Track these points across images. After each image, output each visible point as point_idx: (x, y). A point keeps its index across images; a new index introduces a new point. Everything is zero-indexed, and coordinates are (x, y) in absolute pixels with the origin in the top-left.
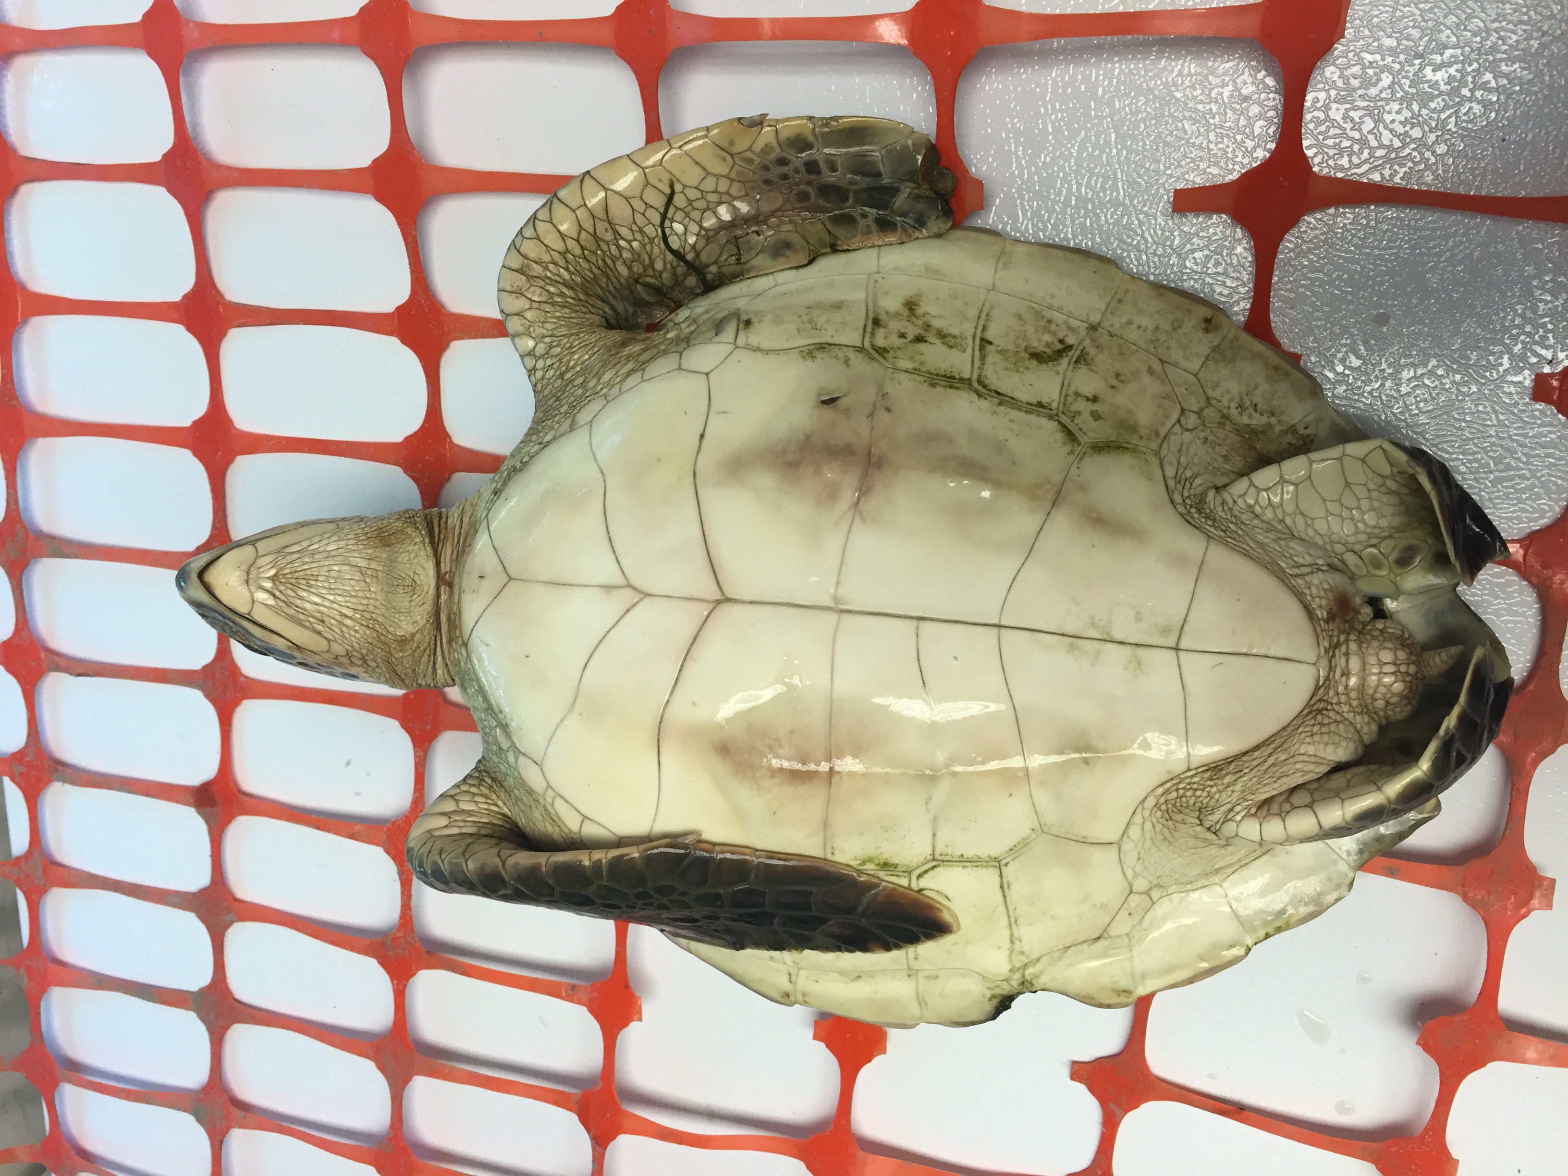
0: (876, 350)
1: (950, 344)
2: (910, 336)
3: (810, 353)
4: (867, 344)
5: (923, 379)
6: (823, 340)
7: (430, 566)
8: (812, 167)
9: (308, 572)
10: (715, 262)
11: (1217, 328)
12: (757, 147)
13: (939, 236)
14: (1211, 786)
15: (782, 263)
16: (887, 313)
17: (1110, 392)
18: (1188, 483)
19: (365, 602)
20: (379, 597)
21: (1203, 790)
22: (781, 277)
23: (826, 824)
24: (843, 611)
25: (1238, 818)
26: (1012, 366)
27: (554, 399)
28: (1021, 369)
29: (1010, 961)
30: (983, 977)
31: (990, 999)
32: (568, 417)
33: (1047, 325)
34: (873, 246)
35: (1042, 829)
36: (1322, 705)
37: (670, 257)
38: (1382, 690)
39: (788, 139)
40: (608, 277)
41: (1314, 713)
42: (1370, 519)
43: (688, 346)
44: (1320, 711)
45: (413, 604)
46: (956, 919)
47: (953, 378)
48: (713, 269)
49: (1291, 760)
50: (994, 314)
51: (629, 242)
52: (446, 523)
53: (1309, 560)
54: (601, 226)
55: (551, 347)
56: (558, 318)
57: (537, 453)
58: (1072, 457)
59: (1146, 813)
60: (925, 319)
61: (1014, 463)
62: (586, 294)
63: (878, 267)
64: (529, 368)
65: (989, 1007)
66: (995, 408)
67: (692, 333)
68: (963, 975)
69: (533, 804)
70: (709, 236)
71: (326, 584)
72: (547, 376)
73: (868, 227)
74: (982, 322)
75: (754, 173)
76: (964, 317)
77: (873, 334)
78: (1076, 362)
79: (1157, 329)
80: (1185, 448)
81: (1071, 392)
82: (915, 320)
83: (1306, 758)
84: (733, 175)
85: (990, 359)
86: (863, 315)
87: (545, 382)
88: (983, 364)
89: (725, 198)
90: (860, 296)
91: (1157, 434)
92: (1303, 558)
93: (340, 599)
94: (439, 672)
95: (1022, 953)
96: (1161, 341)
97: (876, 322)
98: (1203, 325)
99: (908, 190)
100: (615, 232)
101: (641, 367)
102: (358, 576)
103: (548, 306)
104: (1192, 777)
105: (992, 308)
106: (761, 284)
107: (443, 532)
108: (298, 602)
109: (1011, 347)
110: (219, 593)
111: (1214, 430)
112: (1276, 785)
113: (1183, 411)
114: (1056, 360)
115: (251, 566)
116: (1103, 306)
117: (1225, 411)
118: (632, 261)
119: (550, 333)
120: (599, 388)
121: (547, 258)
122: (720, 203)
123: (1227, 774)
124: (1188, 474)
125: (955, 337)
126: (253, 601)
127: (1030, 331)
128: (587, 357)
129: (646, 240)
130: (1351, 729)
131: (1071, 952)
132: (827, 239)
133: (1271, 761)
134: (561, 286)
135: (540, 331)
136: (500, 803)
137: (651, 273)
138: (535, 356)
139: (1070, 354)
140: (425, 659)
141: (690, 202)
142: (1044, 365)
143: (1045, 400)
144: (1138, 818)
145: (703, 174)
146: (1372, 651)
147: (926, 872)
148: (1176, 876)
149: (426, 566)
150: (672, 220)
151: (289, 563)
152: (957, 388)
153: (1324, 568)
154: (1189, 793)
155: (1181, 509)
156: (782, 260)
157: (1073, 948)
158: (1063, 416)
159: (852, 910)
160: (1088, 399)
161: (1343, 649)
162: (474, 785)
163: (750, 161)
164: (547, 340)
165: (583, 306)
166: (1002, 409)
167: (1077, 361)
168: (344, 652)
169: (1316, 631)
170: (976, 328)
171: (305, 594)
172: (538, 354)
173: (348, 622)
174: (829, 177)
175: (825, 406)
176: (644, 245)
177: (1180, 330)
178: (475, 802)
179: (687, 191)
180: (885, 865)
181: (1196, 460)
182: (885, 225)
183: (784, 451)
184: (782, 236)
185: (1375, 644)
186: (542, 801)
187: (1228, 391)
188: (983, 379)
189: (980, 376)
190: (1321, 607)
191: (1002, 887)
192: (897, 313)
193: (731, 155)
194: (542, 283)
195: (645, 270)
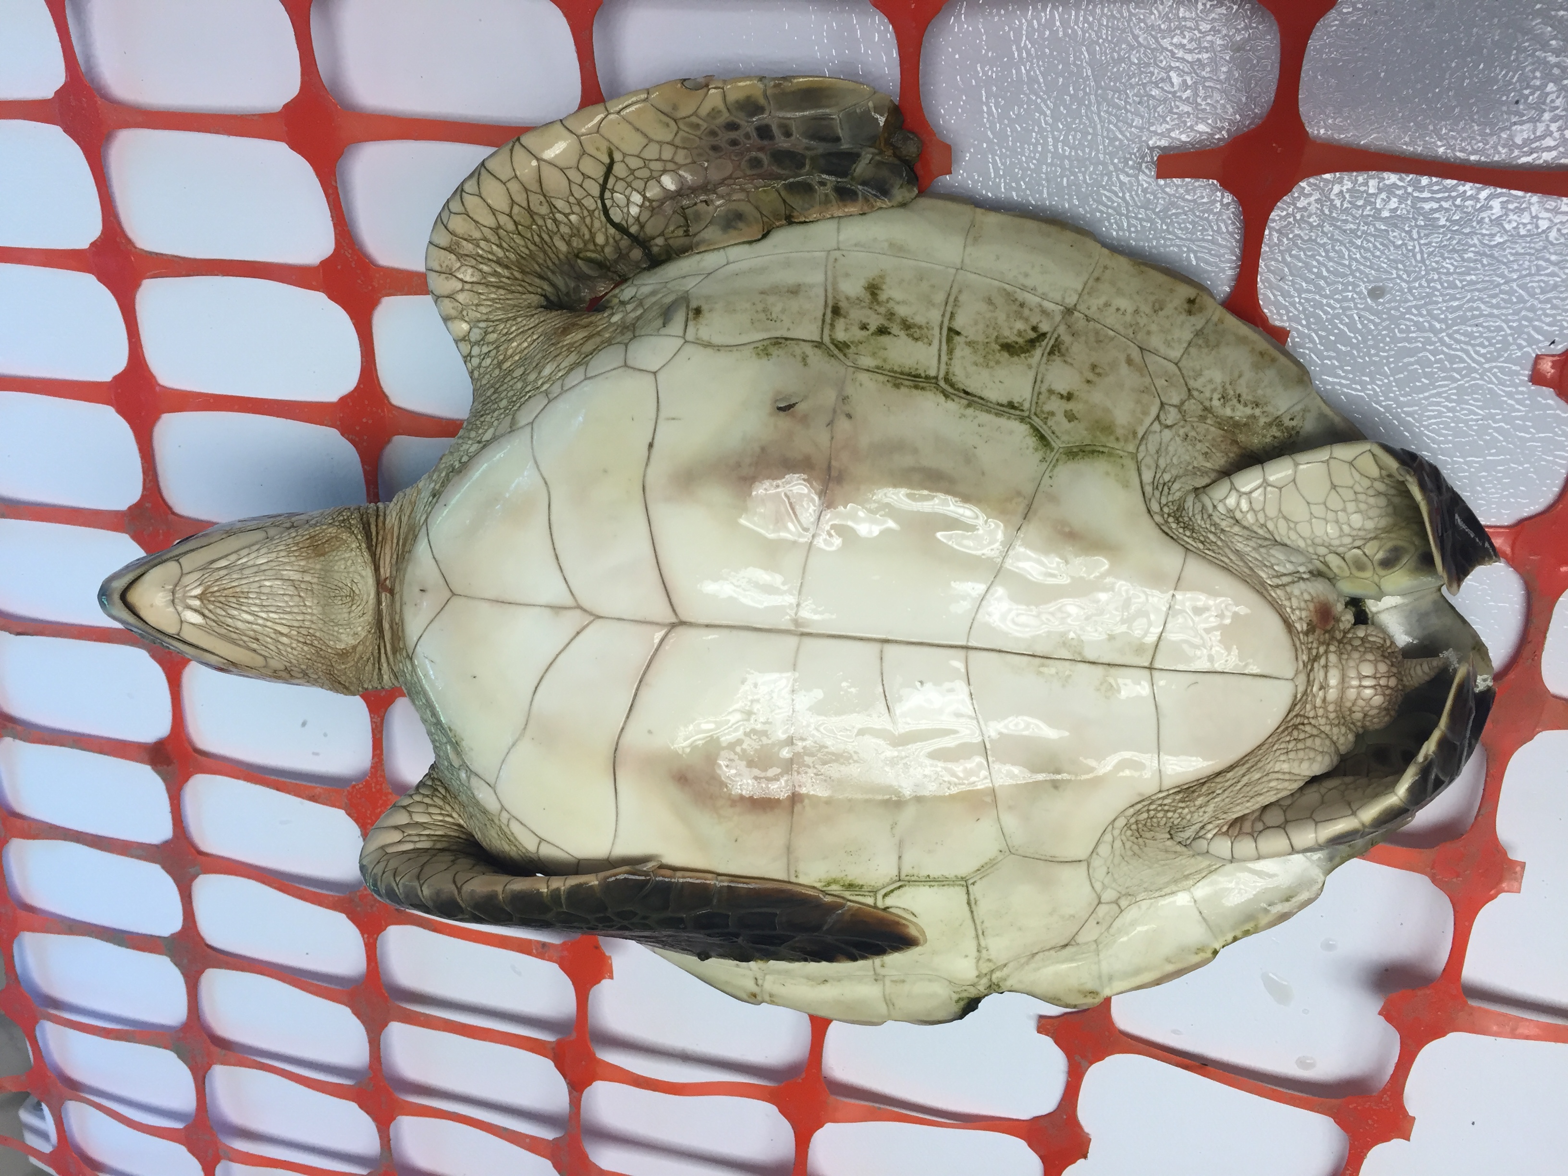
0: (836, 346)
1: (916, 336)
2: (873, 328)
3: (765, 349)
4: (826, 339)
5: (887, 378)
6: (778, 334)
7: (368, 573)
8: (764, 132)
9: (238, 590)
10: (662, 234)
11: (1201, 309)
12: (704, 110)
13: (903, 205)
14: (1183, 808)
15: (734, 236)
16: (848, 298)
17: (1086, 387)
18: (1166, 488)
19: (300, 618)
20: (315, 612)
21: (1174, 812)
22: (735, 252)
23: (789, 849)
24: (803, 634)
25: (1210, 836)
26: (982, 360)
27: (492, 390)
28: (992, 364)
29: (977, 968)
30: (950, 982)
31: (957, 1002)
32: (508, 415)
33: (1020, 309)
34: (833, 217)
35: (1009, 850)
36: (1298, 720)
37: (612, 231)
38: (1361, 703)
39: (737, 102)
40: (545, 253)
41: (1290, 730)
42: (1357, 520)
43: (635, 337)
44: (1295, 727)
45: (352, 615)
46: (923, 933)
47: (919, 376)
48: (660, 241)
49: (1265, 779)
50: (963, 298)
51: (566, 215)
52: (384, 523)
53: (1290, 568)
54: (535, 199)
55: (486, 333)
56: (493, 300)
57: (477, 453)
58: (1045, 465)
59: (1116, 832)
60: (889, 305)
61: (983, 474)
62: (523, 272)
63: (838, 242)
64: (465, 354)
65: (956, 1008)
66: (962, 411)
67: (638, 318)
68: (930, 980)
69: (488, 823)
70: (652, 207)
71: (258, 601)
72: (484, 364)
73: (826, 195)
74: (949, 309)
75: (700, 138)
76: (931, 303)
77: (832, 325)
78: (1049, 354)
79: (1137, 311)
80: (1163, 449)
81: (1044, 389)
82: (876, 307)
83: (1280, 776)
84: (677, 141)
85: (958, 353)
86: (822, 302)
87: (482, 370)
88: (950, 359)
89: (670, 166)
90: (817, 278)
91: (1135, 433)
92: (1285, 566)
93: (272, 615)
94: (386, 677)
95: (989, 960)
96: (1142, 325)
97: (836, 311)
98: (1186, 306)
99: (870, 156)
100: (552, 206)
101: (584, 360)
102: (291, 591)
103: (481, 287)
104: (1164, 798)
105: (960, 291)
106: (710, 260)
107: (381, 532)
108: (229, 621)
109: (981, 338)
110: (143, 614)
111: (1195, 424)
112: (1249, 804)
113: (1162, 404)
114: (1028, 351)
115: (176, 586)
116: (1080, 288)
117: (1207, 404)
118: (571, 236)
119: (484, 317)
120: (540, 383)
121: (477, 235)
122: (664, 171)
123: (1199, 796)
124: (1167, 477)
125: (920, 327)
126: (182, 622)
127: (1001, 316)
128: (525, 344)
129: (586, 213)
130: (1328, 742)
131: (1037, 957)
132: (782, 209)
133: (1245, 780)
134: (493, 265)
135: (473, 315)
136: (455, 815)
137: (591, 247)
138: (470, 342)
139: (1044, 343)
140: (369, 668)
141: (632, 172)
142: (1016, 358)
143: (1016, 400)
144: (1108, 837)
145: (644, 141)
146: (1352, 663)
147: (892, 891)
148: (1145, 885)
149: (364, 573)
150: (613, 191)
151: (217, 580)
152: (923, 389)
153: (1305, 576)
154: (1160, 815)
155: (1158, 518)
156: (733, 233)
157: (1041, 954)
158: (1034, 417)
159: (818, 928)
160: (1062, 397)
161: (1323, 661)
162: (427, 796)
163: (697, 126)
164: (483, 325)
165: (520, 285)
166: (970, 411)
167: (1051, 353)
168: (283, 668)
169: (1294, 645)
170: (943, 315)
171: (235, 613)
172: (473, 340)
173: (285, 640)
174: (783, 143)
175: (782, 413)
176: (583, 218)
177: (1160, 313)
178: (429, 814)
179: (627, 160)
180: (850, 886)
181: (1175, 461)
182: (845, 194)
183: (738, 465)
184: (733, 206)
185: (1356, 655)
186: (497, 821)
187: (1211, 381)
188: (951, 376)
189: (947, 373)
190: (1301, 619)
191: (969, 903)
192: (858, 298)
193: (675, 121)
194: (473, 262)
195: (585, 245)
